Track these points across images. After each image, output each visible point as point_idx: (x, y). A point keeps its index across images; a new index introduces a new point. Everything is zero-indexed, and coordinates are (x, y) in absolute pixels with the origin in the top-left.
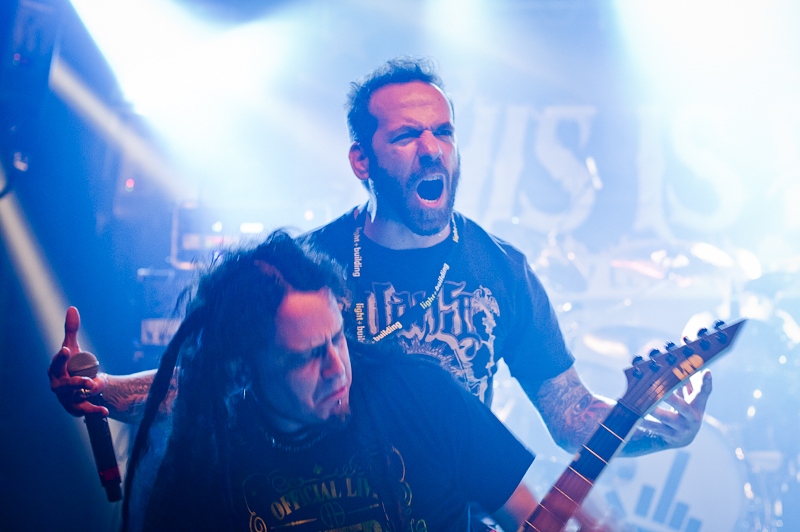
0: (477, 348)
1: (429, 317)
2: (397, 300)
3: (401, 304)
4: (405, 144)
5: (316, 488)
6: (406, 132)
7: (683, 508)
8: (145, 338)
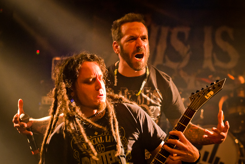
0: (155, 109)
1: (139, 99)
2: (129, 93)
3: (130, 95)
4: (132, 42)
5: (95, 139)
6: (132, 38)
7: (218, 159)
8: (43, 102)
